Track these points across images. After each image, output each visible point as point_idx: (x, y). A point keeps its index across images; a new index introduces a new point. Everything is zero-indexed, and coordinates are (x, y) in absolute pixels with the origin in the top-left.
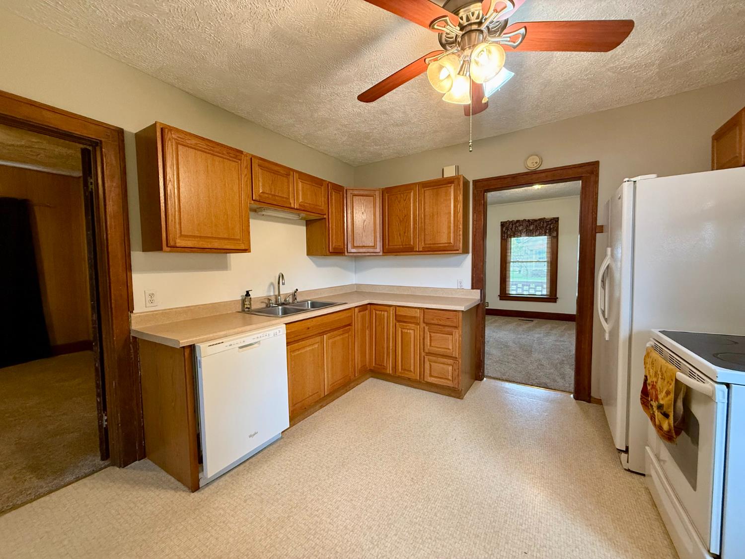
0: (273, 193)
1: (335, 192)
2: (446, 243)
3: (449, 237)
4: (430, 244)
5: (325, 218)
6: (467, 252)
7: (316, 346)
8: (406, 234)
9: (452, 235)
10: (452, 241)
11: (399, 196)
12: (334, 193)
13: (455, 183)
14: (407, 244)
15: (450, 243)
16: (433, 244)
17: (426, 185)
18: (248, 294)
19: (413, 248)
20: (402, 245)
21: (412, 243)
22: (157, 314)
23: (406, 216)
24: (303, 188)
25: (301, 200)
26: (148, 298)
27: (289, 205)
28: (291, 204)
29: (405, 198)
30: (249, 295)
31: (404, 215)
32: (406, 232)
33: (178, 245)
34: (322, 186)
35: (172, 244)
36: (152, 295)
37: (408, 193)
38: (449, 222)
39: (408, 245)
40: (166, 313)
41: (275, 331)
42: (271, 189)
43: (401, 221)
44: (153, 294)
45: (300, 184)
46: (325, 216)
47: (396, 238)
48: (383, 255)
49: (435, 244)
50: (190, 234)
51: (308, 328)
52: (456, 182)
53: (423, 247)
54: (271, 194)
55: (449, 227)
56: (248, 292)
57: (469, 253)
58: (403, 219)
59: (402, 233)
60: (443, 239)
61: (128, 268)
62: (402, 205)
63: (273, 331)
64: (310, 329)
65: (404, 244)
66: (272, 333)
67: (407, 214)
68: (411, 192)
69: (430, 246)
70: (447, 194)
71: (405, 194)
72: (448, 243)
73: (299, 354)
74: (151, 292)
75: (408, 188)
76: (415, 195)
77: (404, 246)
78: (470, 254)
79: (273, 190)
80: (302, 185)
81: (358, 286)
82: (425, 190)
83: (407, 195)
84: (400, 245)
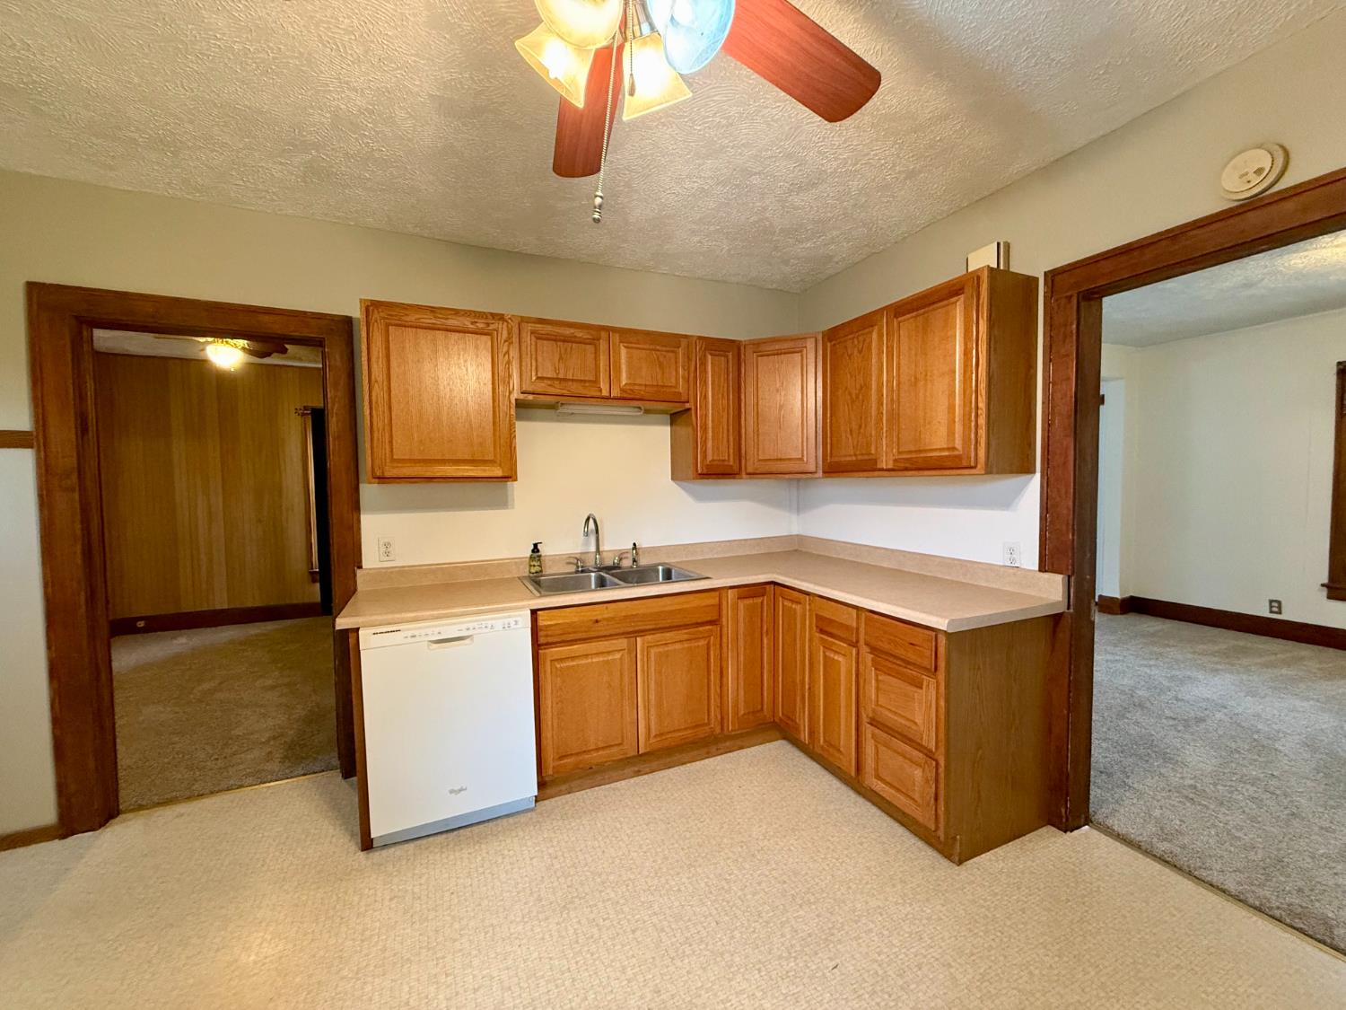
0: (561, 376)
1: (711, 354)
2: (942, 450)
3: (951, 433)
4: (910, 452)
5: (689, 409)
6: (1031, 471)
7: (618, 656)
8: (862, 431)
9: (958, 428)
10: (958, 443)
11: (849, 344)
12: (709, 357)
13: (966, 290)
14: (864, 452)
15: (954, 449)
16: (916, 451)
17: (901, 309)
18: (536, 549)
19: (875, 461)
20: (855, 455)
21: (873, 452)
22: (392, 573)
23: (861, 388)
24: (630, 358)
25: (624, 381)
26: (383, 549)
27: (598, 394)
28: (601, 391)
29: (860, 347)
30: (538, 551)
31: (858, 386)
32: (863, 426)
33: (387, 474)
34: (678, 347)
35: (378, 474)
36: (387, 545)
37: (867, 333)
38: (952, 395)
39: (866, 454)
40: (403, 572)
41: (506, 621)
42: (556, 370)
43: (853, 402)
44: (389, 543)
45: (623, 351)
46: (687, 406)
47: (844, 437)
48: (823, 478)
49: (920, 451)
50: (407, 457)
51: (597, 621)
52: (968, 290)
53: (895, 461)
54: (557, 379)
55: (951, 408)
56: (536, 545)
57: (1034, 472)
58: (857, 397)
59: (854, 426)
60: (938, 439)
61: (356, 507)
62: (856, 365)
63: (501, 621)
64: (599, 624)
65: (858, 453)
66: (498, 624)
67: (865, 385)
68: (871, 333)
69: (908, 456)
70: (948, 323)
71: (861, 338)
72: (948, 449)
73: (573, 666)
74: (386, 540)
75: (865, 323)
76: (880, 336)
77: (860, 458)
78: (1038, 476)
79: (562, 371)
80: (627, 353)
81: (801, 539)
82: (899, 323)
83: (864, 340)
84: (850, 456)
